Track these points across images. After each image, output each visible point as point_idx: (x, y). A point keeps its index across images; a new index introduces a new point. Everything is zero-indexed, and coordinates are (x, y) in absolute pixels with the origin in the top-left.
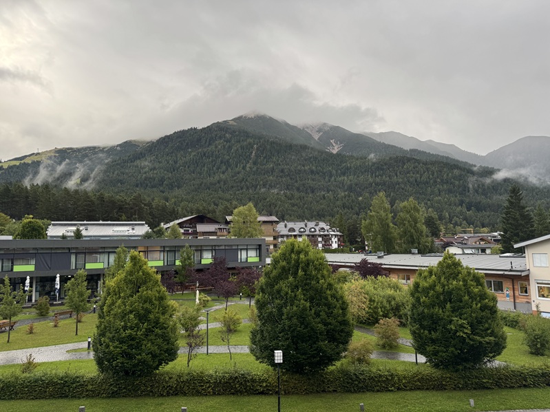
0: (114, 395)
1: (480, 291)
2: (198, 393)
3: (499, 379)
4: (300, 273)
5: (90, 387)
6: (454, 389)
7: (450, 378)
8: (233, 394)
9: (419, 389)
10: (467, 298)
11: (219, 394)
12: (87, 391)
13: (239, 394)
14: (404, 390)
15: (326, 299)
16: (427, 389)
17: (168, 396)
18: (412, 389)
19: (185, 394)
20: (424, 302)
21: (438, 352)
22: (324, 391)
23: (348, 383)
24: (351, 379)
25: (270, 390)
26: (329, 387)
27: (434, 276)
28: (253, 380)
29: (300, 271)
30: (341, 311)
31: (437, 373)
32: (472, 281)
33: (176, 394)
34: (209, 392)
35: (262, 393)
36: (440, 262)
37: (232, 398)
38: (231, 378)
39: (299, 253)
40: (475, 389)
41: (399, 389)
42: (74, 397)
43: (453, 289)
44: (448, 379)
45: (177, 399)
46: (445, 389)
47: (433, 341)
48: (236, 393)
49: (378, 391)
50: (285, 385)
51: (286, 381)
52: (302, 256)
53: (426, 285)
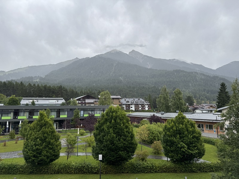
0: (31, 173)
1: (193, 129)
2: (68, 173)
3: (201, 168)
4: (113, 121)
5: (21, 170)
6: (181, 172)
7: (179, 167)
8: (83, 173)
9: (165, 172)
10: (186, 133)
11: (76, 173)
12: (20, 171)
13: (85, 173)
14: (158, 172)
15: (124, 133)
16: (168, 172)
17: (54, 174)
18: (162, 172)
19: (62, 173)
20: (168, 135)
21: (173, 156)
22: (123, 172)
23: (134, 169)
24: (135, 167)
25: (99, 172)
26: (125, 171)
27: (173, 123)
28: (92, 168)
29: (113, 120)
30: (130, 138)
31: (173, 165)
32: (190, 125)
33: (58, 173)
34: (72, 172)
35: (96, 173)
36: (176, 117)
37: (82, 175)
38: (82, 166)
39: (113, 112)
40: (190, 172)
41: (156, 172)
42: (13, 174)
43: (180, 129)
44: (178, 168)
45: (58, 175)
46: (176, 172)
47: (172, 151)
48: (84, 173)
49: (147, 173)
50: (106, 170)
51: (106, 168)
52: (114, 114)
53: (169, 126)
